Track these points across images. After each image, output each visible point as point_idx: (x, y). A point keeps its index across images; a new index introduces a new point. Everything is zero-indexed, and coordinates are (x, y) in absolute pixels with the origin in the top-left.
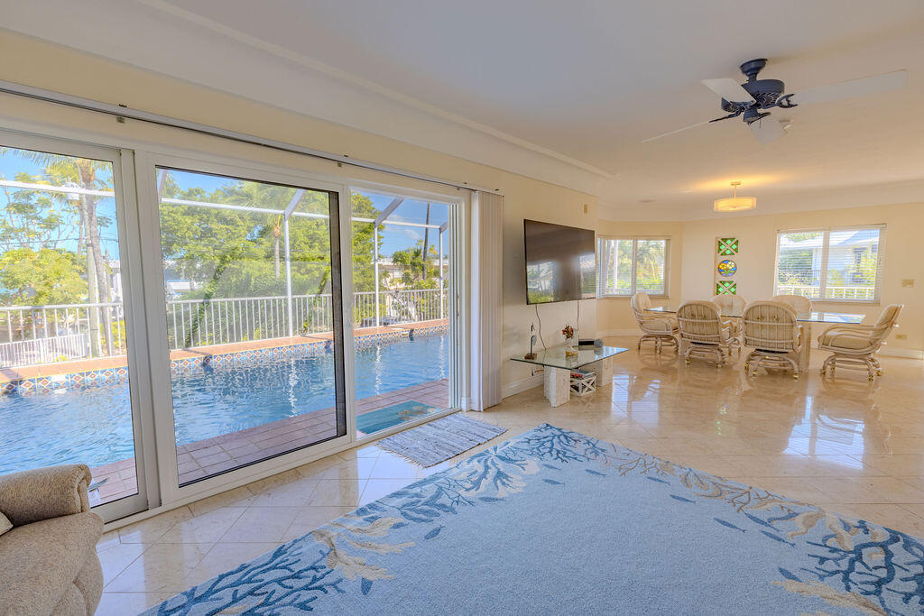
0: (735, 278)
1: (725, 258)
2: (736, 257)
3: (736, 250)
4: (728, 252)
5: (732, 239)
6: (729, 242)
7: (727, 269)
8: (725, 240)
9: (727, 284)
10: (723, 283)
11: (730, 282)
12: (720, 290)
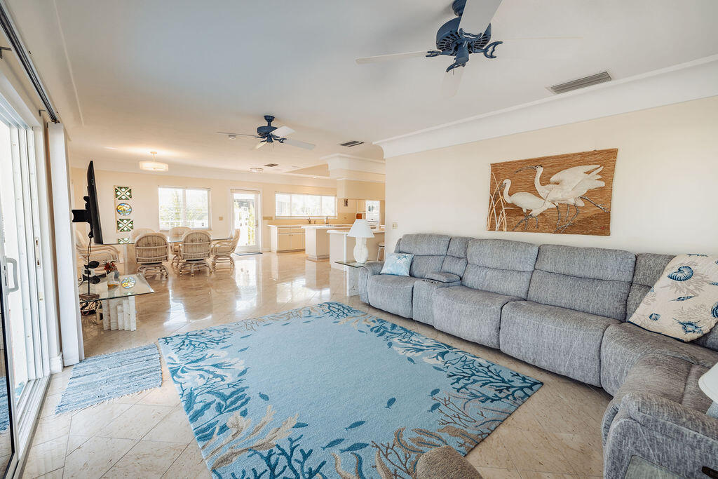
0: (132, 217)
1: (121, 201)
2: (130, 202)
3: (130, 196)
4: (124, 197)
5: (126, 188)
6: (123, 190)
7: (124, 210)
8: (121, 188)
9: (125, 221)
10: (122, 220)
11: (127, 220)
12: (120, 225)
